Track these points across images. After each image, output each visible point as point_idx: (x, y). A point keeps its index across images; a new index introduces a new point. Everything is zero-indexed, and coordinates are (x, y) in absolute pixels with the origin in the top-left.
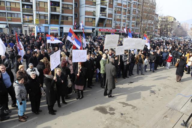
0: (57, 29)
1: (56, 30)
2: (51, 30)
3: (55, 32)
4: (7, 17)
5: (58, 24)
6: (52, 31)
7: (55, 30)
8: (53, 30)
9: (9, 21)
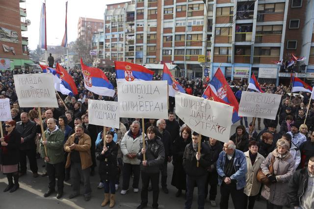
0: (247, 72)
1: (245, 74)
2: (236, 72)
3: (242, 76)
4: (185, 55)
5: (249, 63)
6: (237, 74)
7: (242, 74)
8: (240, 73)
9: (186, 60)
